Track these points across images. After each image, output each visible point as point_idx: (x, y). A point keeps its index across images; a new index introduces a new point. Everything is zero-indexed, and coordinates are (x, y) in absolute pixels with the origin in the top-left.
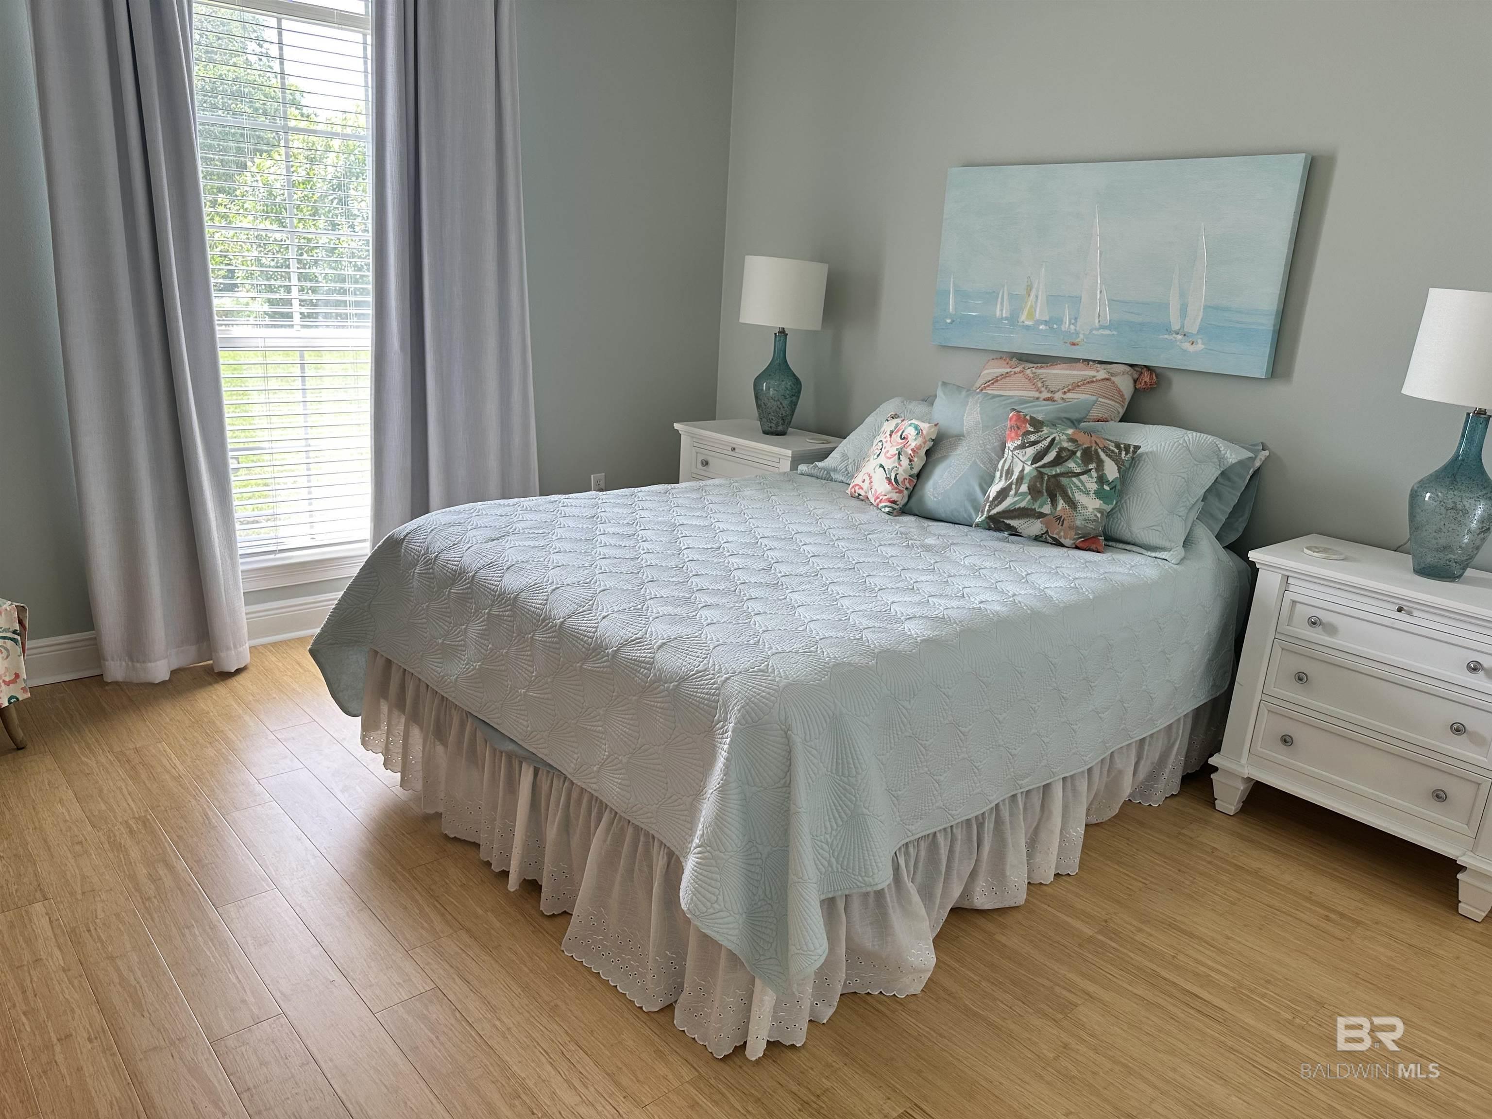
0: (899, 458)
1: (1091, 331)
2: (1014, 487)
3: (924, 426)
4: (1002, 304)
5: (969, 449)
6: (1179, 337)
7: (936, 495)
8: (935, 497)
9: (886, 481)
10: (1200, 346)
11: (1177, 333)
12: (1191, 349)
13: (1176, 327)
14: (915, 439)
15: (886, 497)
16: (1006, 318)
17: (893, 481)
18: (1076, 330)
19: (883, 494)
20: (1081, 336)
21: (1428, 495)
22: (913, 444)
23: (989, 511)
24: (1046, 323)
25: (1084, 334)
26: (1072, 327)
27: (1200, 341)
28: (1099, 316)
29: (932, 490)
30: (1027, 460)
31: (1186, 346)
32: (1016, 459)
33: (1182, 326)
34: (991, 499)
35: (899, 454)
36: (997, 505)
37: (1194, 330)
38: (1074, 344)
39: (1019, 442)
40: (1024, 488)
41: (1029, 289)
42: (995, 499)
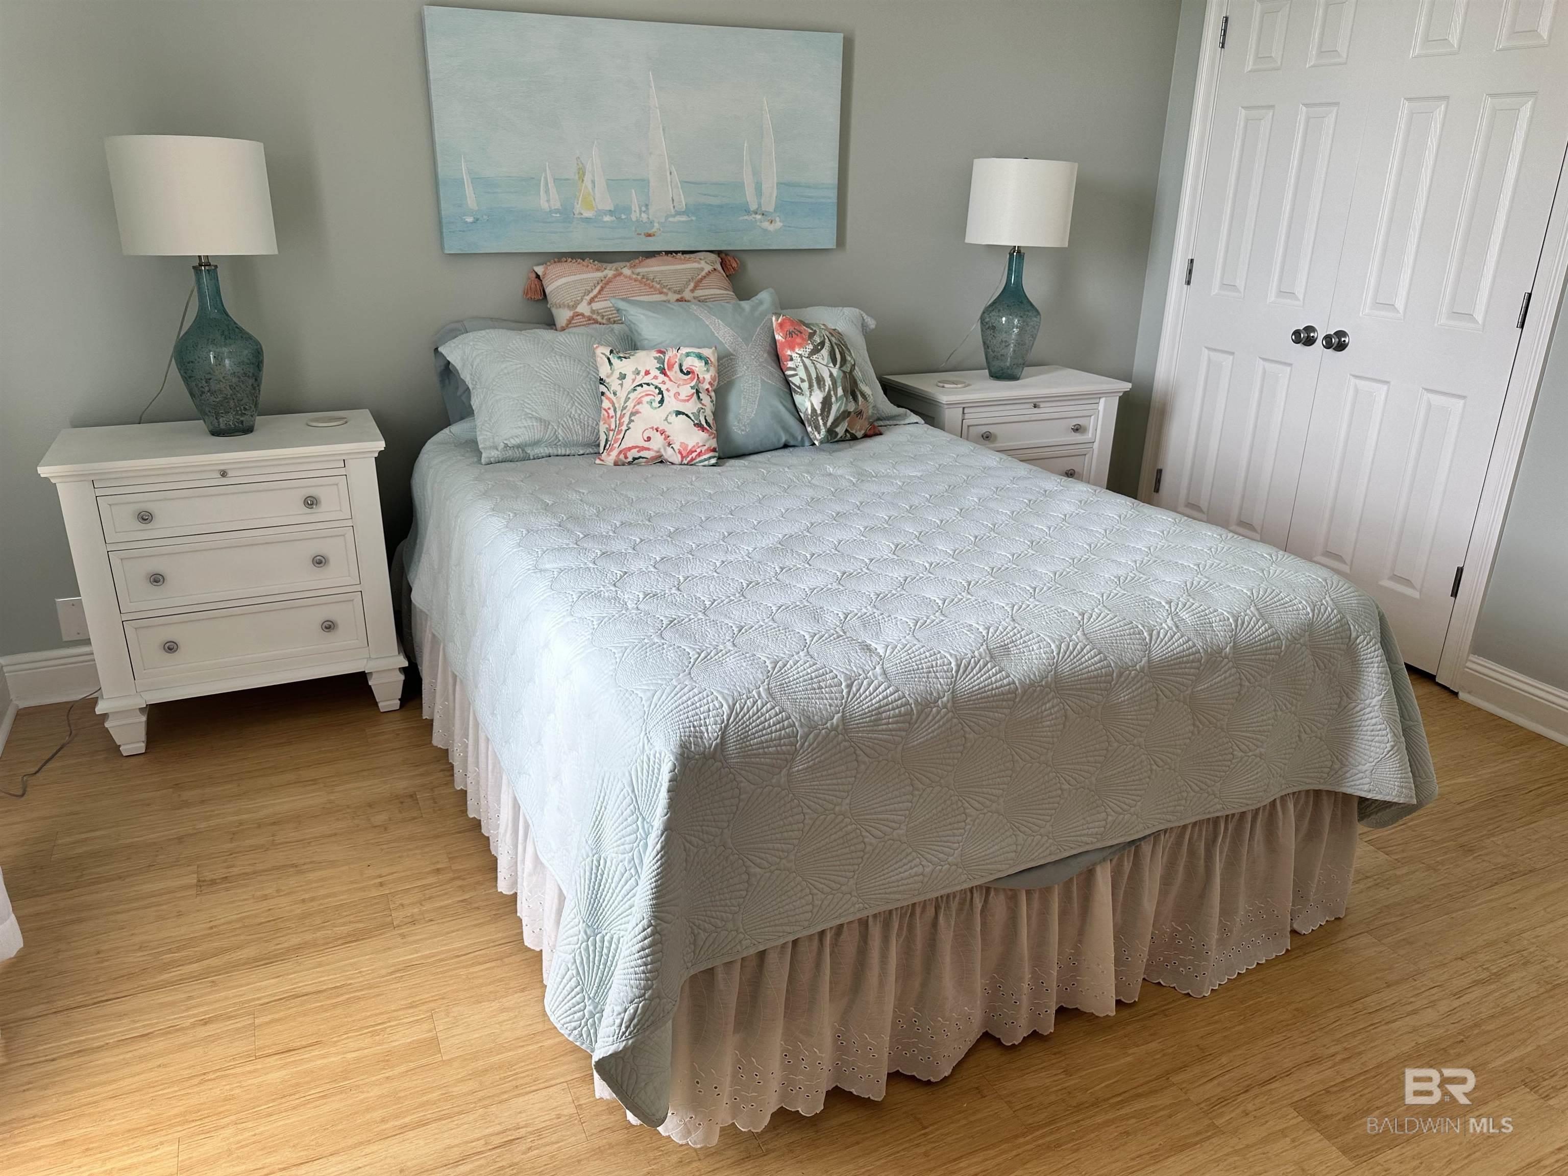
0: (699, 397)
1: (667, 217)
2: (832, 393)
3: (707, 352)
4: (547, 191)
5: (748, 368)
6: (759, 217)
7: (743, 428)
8: (743, 430)
9: (696, 429)
10: (778, 224)
11: (756, 213)
12: (771, 228)
13: (753, 207)
14: (708, 370)
15: (705, 448)
16: (557, 211)
17: (705, 426)
18: (648, 218)
19: (700, 444)
20: (656, 225)
21: (1004, 319)
22: (708, 377)
23: (825, 424)
24: (611, 212)
25: (659, 223)
26: (643, 215)
27: (778, 219)
28: (673, 200)
29: (736, 423)
30: (828, 363)
31: (766, 225)
32: (818, 365)
33: (760, 205)
34: (819, 412)
35: (698, 392)
36: (828, 417)
37: (771, 208)
38: (649, 235)
39: (811, 347)
40: (840, 392)
41: (581, 172)
42: (823, 409)
